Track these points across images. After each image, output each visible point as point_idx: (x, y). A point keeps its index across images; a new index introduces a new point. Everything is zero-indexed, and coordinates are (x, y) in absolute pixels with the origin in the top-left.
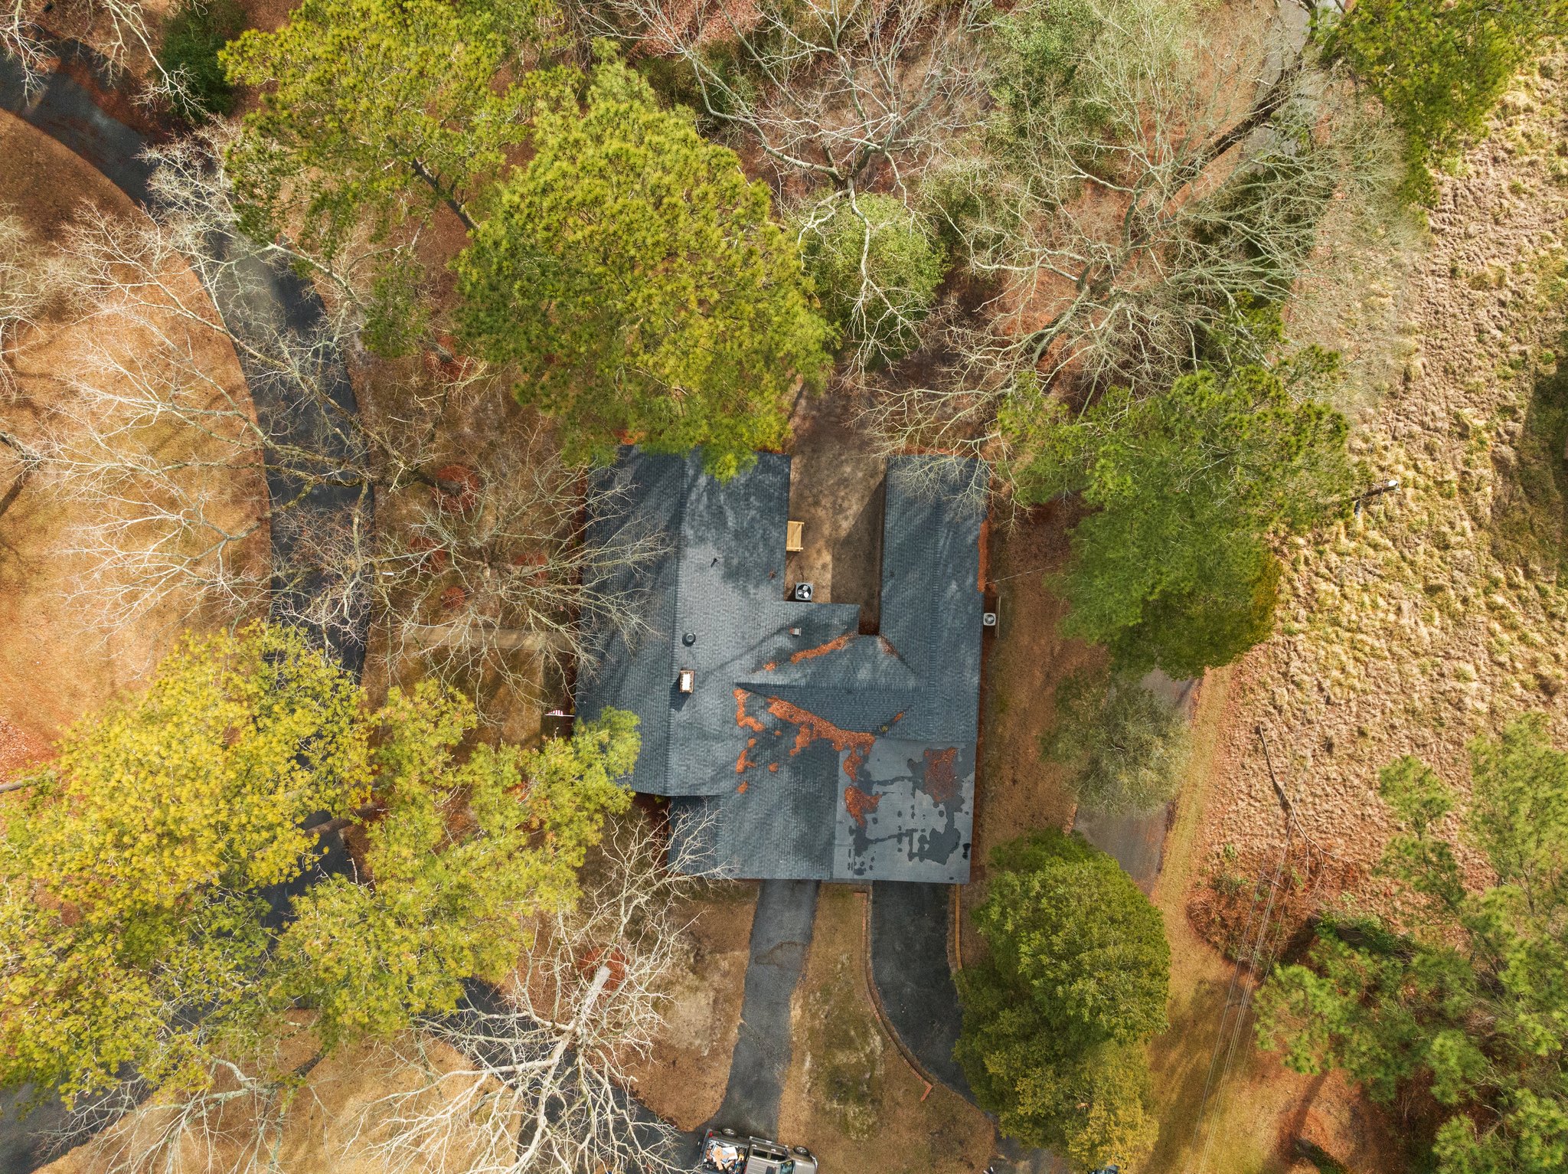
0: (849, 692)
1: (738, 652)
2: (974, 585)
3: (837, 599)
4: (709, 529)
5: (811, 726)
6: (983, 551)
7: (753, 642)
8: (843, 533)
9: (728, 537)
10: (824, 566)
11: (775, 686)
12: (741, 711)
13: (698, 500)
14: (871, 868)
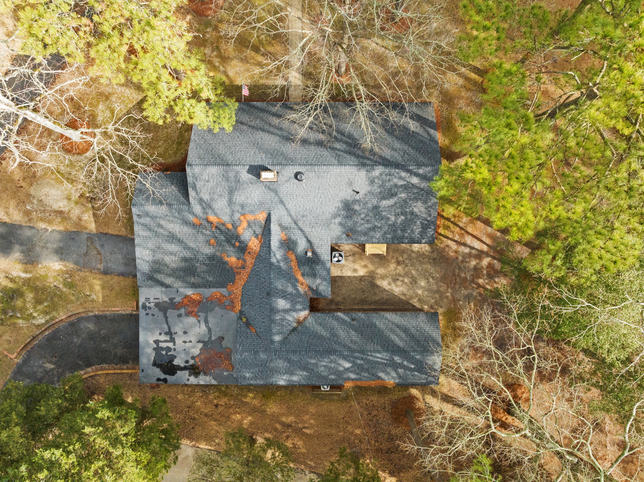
0: (268, 294)
1: (293, 213)
2: (349, 379)
3: (334, 281)
4: (380, 187)
5: (243, 267)
6: (373, 383)
7: (300, 224)
8: (379, 282)
9: (375, 201)
10: (355, 270)
11: (270, 240)
12: (250, 217)
13: (401, 178)
14: (147, 314)
